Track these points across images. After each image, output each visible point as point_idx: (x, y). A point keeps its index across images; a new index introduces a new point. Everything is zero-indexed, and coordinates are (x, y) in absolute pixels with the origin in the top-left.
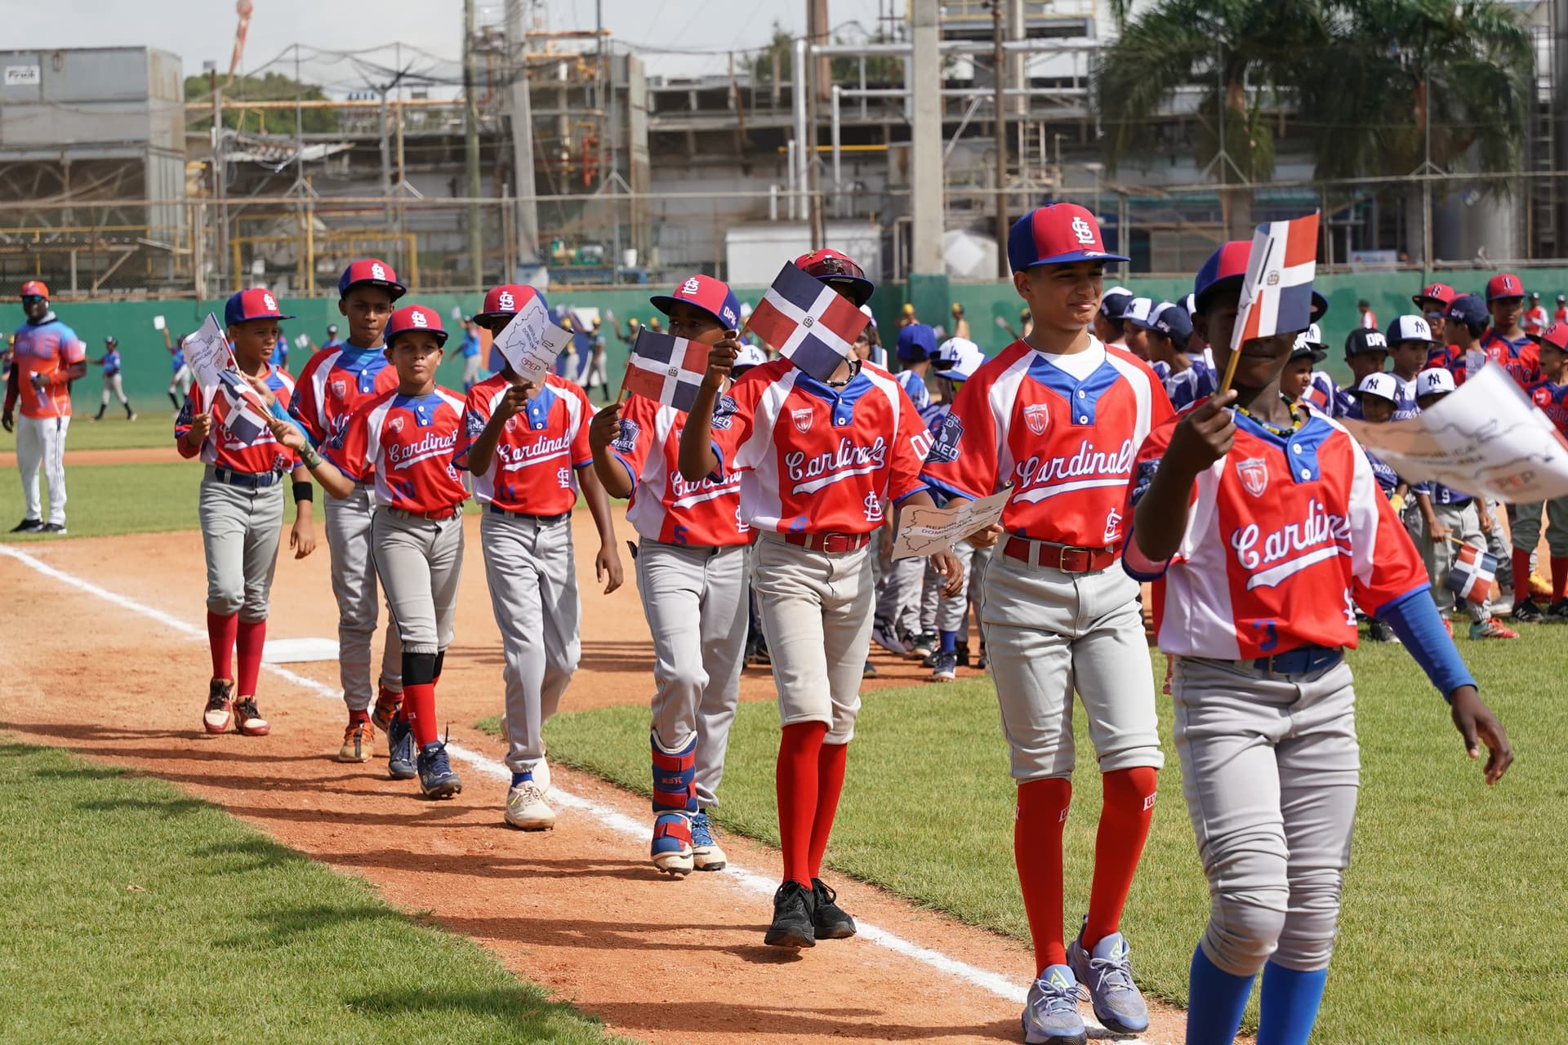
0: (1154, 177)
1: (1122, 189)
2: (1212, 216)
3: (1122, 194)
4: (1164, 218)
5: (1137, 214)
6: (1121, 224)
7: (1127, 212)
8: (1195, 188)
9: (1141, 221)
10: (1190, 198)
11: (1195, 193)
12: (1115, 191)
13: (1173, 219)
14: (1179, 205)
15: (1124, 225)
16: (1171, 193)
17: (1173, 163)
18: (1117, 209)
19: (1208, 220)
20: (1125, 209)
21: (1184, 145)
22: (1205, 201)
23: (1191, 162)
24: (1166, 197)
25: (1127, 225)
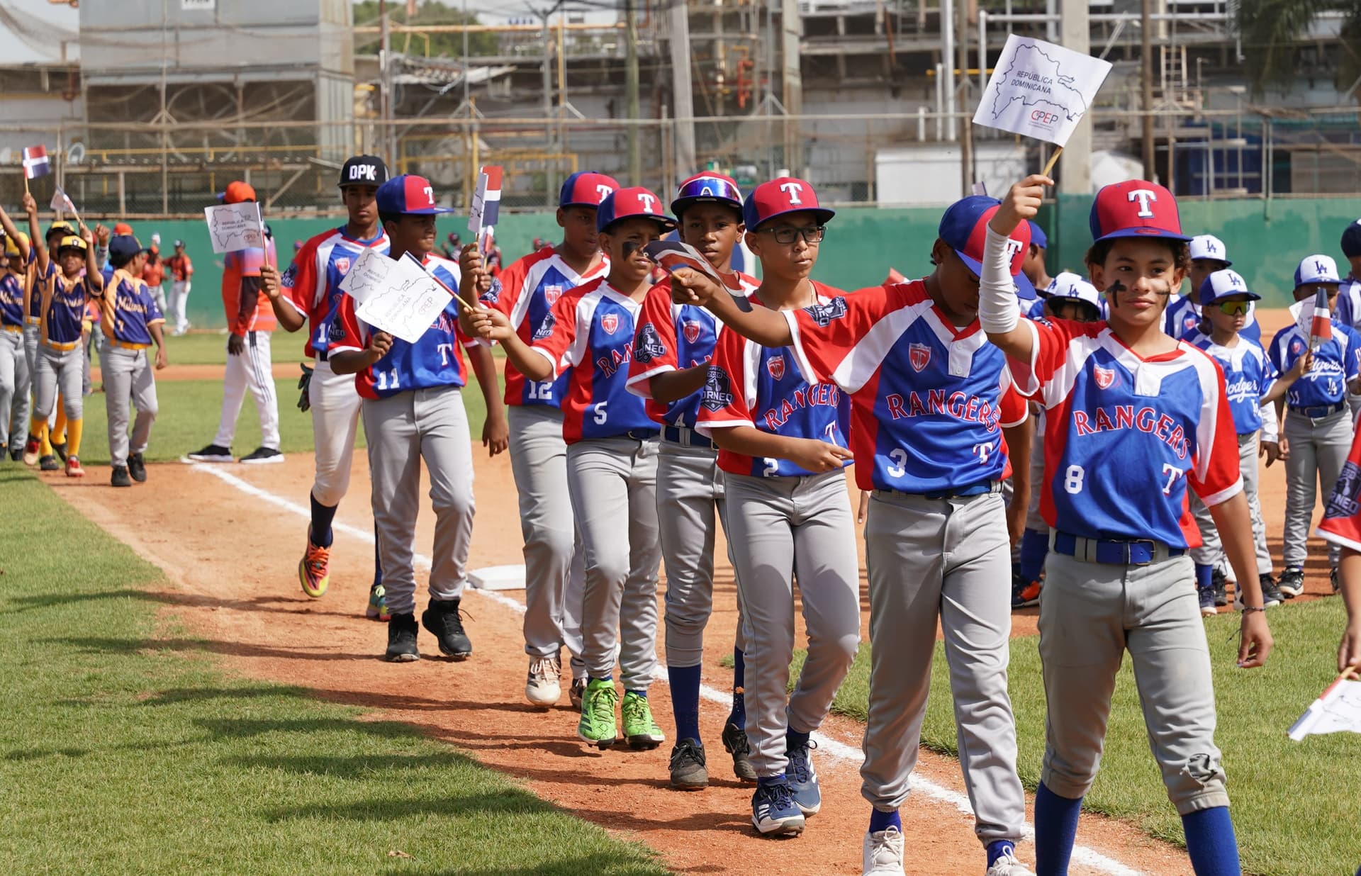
0: (1293, 100)
1: (1266, 111)
2: (1352, 137)
3: (1266, 116)
4: (1304, 139)
5: (1279, 136)
6: (1264, 146)
7: (1271, 133)
8: (1337, 110)
9: (1283, 142)
10: (1329, 120)
11: (1333, 115)
12: (1259, 113)
13: (1314, 139)
14: (1321, 127)
15: (1269, 147)
16: (1313, 115)
17: (1312, 86)
18: (1261, 131)
19: (1347, 141)
20: (1268, 130)
21: (1322, 69)
22: (1345, 123)
23: (1330, 85)
24: (1309, 119)
25: (1271, 146)
